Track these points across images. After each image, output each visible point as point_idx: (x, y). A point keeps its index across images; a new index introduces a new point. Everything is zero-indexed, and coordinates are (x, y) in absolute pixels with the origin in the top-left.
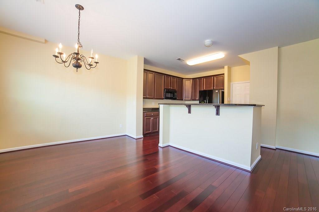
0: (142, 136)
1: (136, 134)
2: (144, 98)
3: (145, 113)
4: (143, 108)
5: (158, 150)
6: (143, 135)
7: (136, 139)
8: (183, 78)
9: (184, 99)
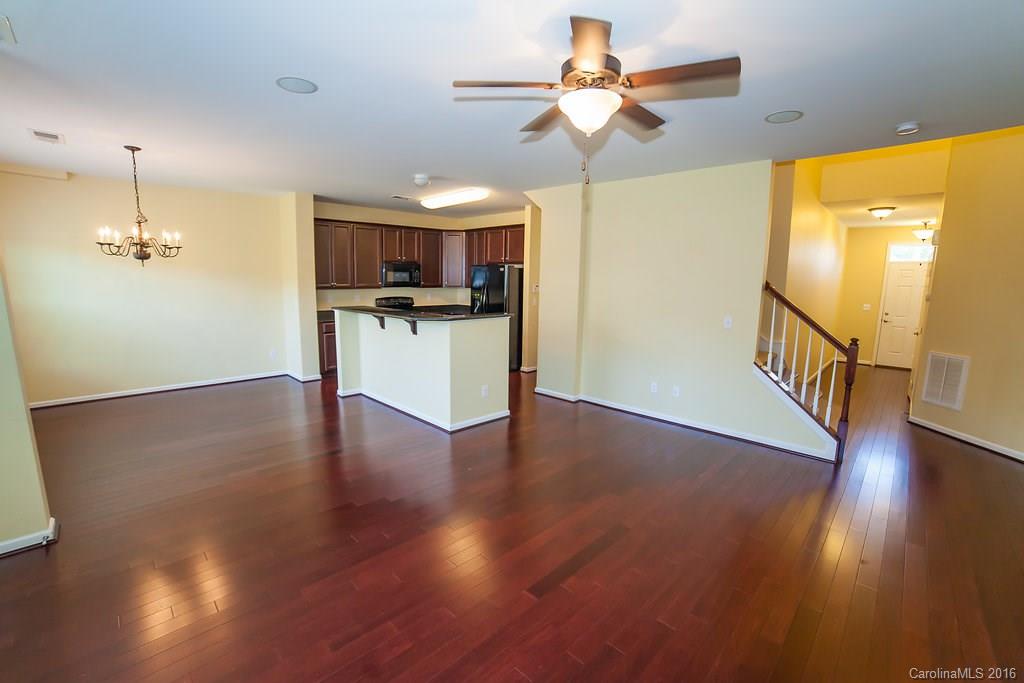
0: (319, 377)
1: (301, 371)
2: (317, 288)
3: (324, 325)
4: (318, 312)
5: (337, 402)
6: (321, 374)
7: (303, 382)
8: (442, 231)
9: (445, 283)
